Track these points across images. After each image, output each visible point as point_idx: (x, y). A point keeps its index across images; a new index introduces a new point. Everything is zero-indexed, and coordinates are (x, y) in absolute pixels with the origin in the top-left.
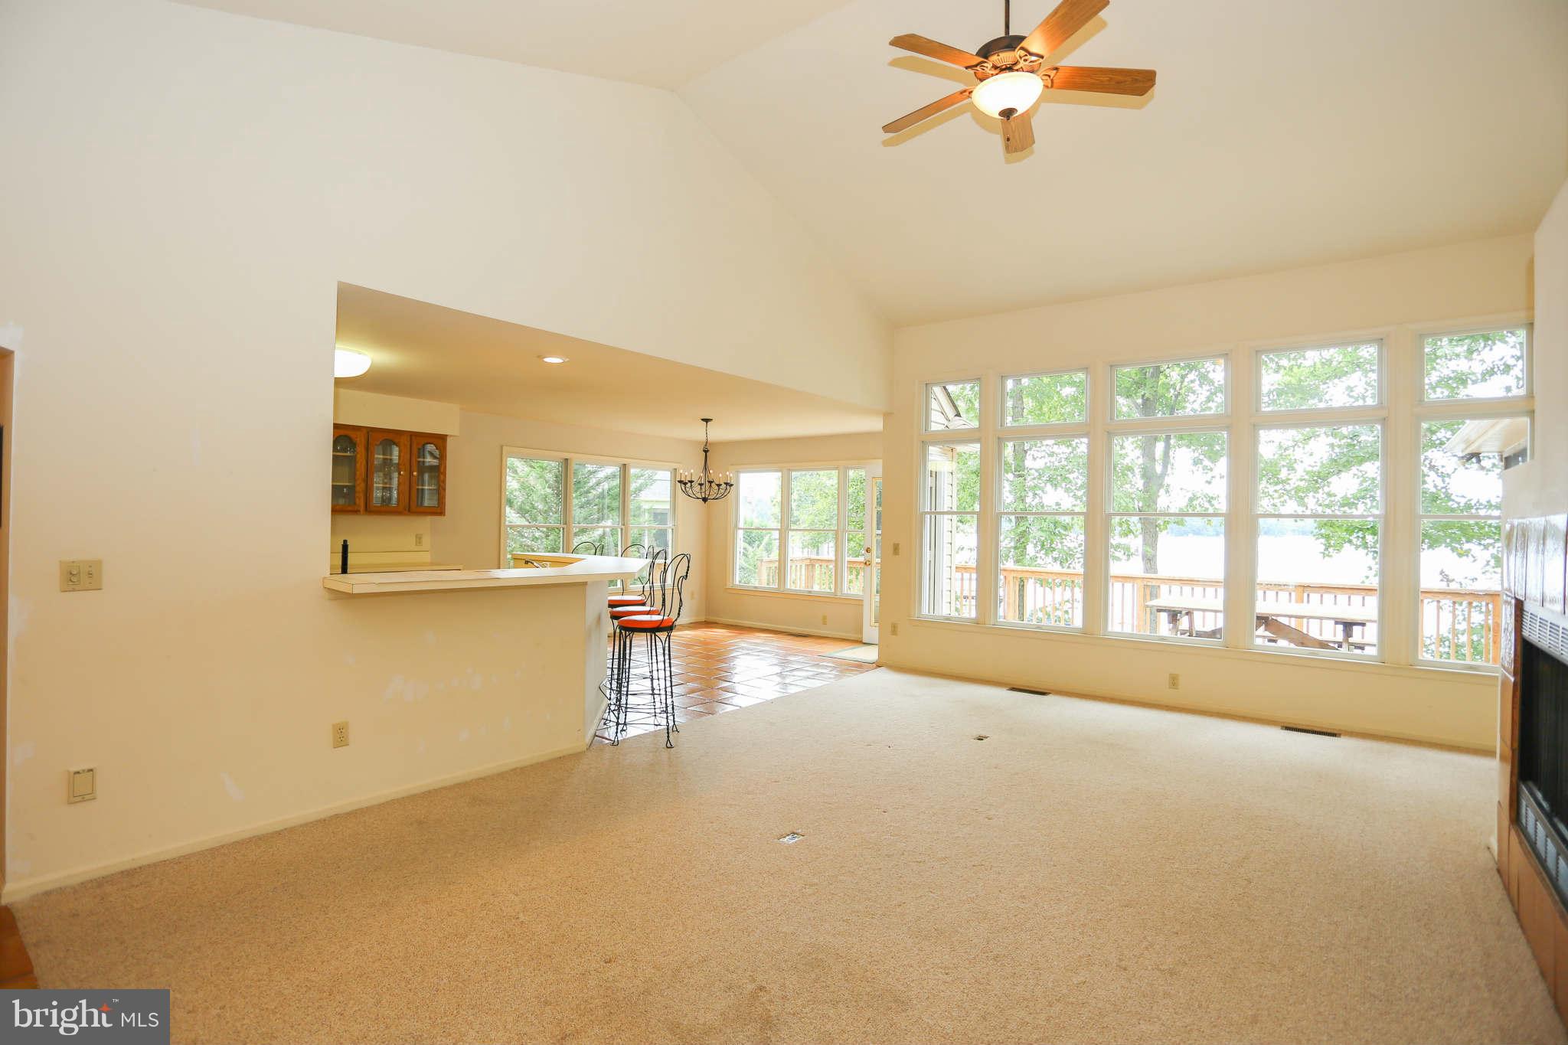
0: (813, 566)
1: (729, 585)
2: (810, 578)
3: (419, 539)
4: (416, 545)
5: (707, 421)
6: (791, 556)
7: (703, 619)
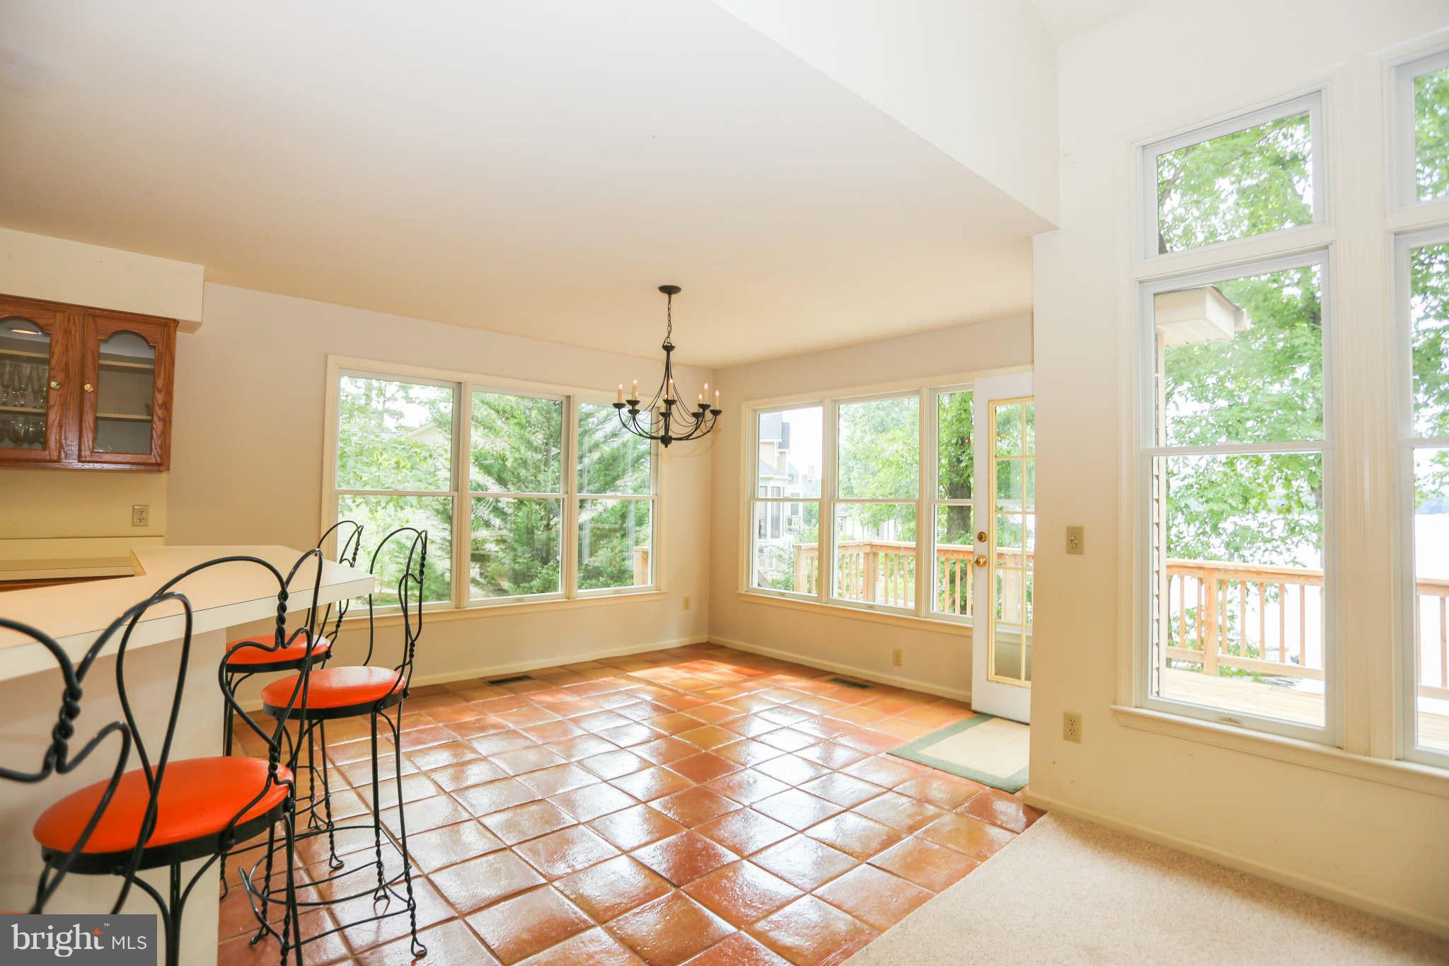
0: (875, 555)
1: (743, 590)
2: (870, 578)
3: (140, 516)
4: (133, 525)
5: (669, 290)
6: (839, 539)
7: (703, 638)
